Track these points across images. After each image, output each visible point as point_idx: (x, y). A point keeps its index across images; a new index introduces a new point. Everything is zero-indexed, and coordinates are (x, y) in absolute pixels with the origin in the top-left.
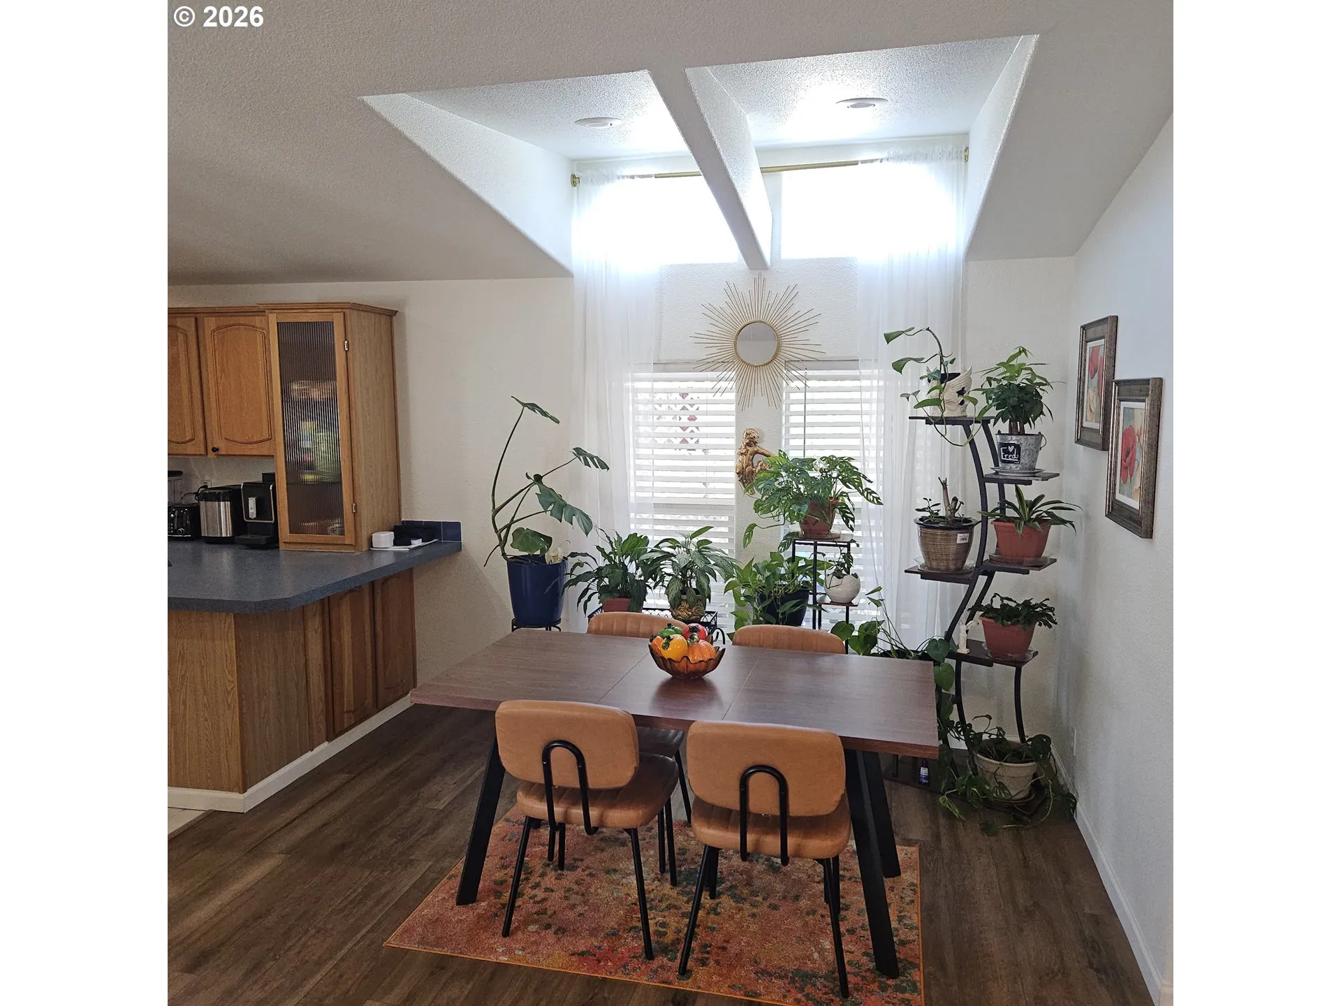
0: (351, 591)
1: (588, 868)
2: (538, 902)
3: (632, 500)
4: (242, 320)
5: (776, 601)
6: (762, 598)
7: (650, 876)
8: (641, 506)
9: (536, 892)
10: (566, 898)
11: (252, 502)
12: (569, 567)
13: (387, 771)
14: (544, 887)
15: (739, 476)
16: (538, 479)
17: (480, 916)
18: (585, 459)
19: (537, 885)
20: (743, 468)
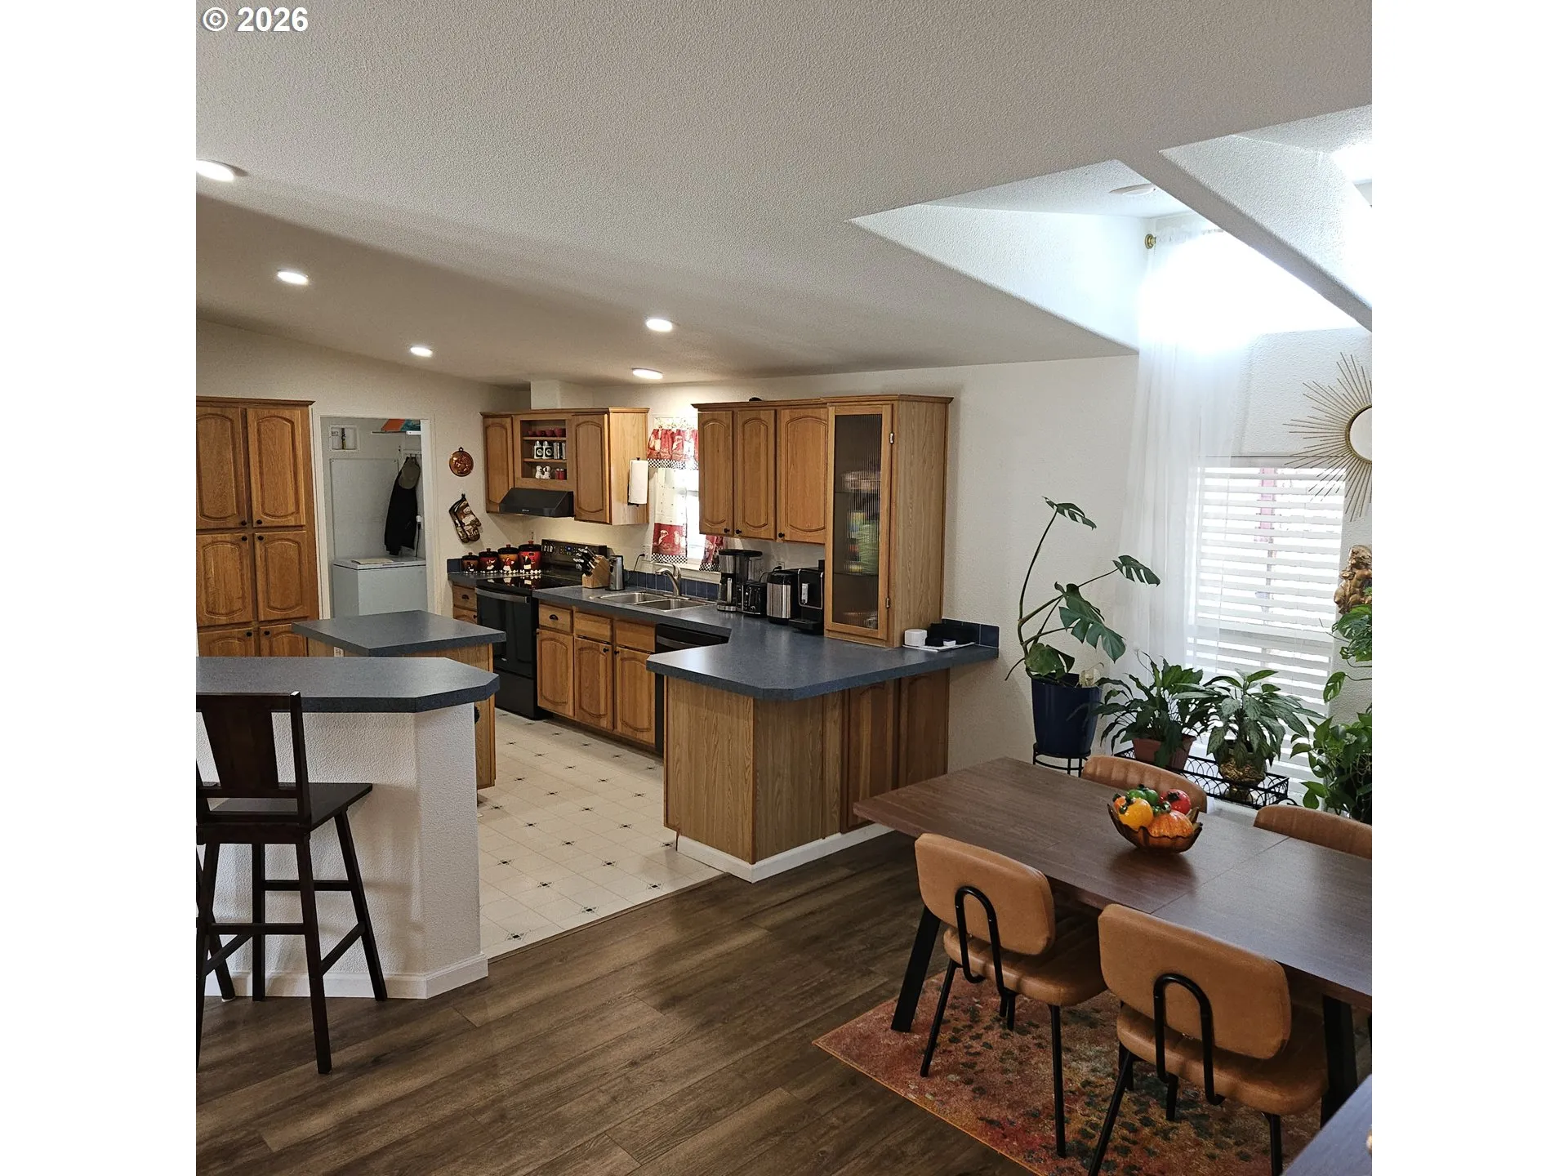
0: (873, 687)
1: (1040, 1037)
2: (970, 1054)
3: (1191, 621)
4: (809, 412)
5: (1355, 780)
6: (1340, 771)
7: (1106, 1070)
8: (1203, 631)
9: (974, 1043)
10: (1002, 1060)
11: (805, 586)
12: (1104, 694)
13: (887, 875)
14: (984, 1041)
15: (1340, 607)
16: (1073, 589)
17: (908, 1047)
18: (1129, 571)
19: (978, 1037)
20: (1345, 596)
